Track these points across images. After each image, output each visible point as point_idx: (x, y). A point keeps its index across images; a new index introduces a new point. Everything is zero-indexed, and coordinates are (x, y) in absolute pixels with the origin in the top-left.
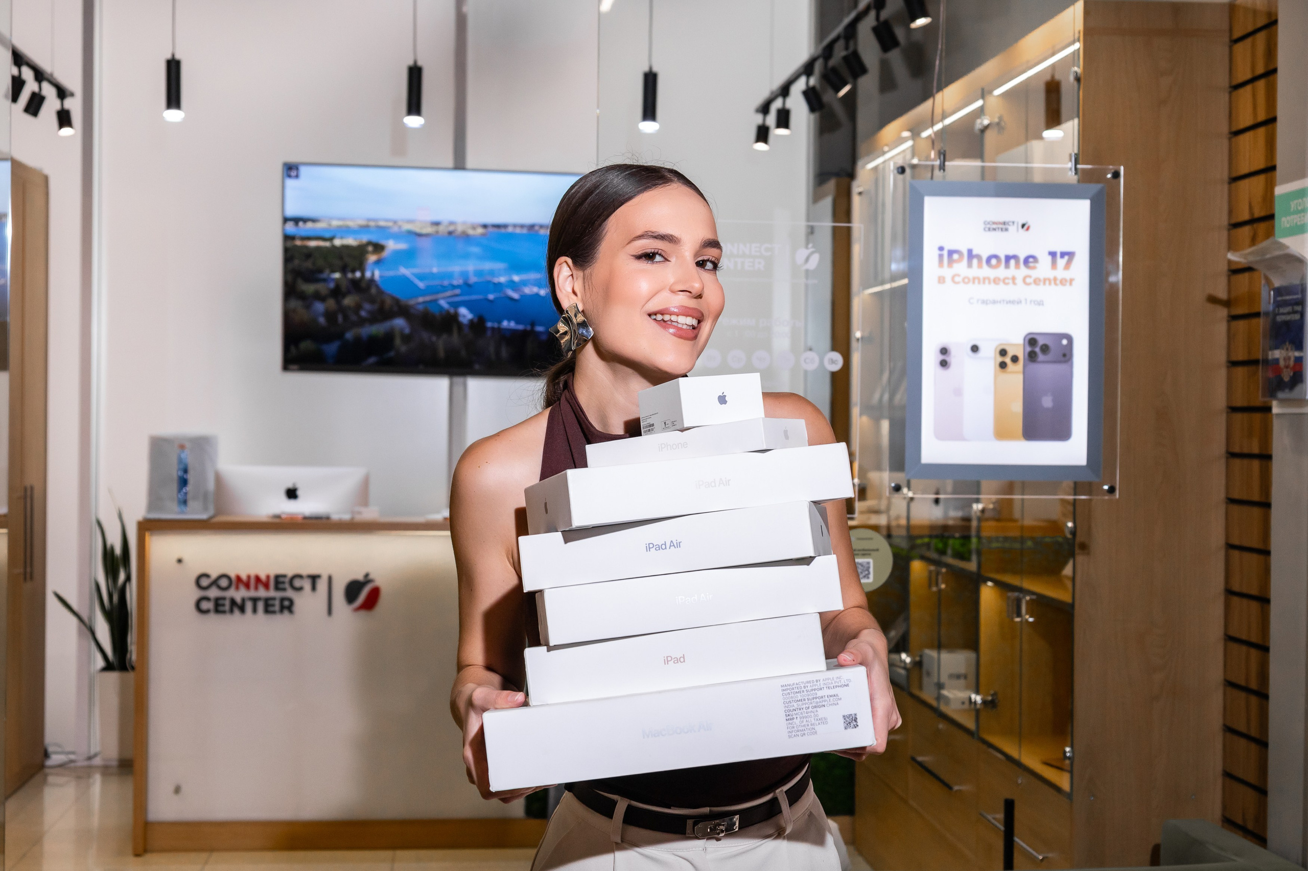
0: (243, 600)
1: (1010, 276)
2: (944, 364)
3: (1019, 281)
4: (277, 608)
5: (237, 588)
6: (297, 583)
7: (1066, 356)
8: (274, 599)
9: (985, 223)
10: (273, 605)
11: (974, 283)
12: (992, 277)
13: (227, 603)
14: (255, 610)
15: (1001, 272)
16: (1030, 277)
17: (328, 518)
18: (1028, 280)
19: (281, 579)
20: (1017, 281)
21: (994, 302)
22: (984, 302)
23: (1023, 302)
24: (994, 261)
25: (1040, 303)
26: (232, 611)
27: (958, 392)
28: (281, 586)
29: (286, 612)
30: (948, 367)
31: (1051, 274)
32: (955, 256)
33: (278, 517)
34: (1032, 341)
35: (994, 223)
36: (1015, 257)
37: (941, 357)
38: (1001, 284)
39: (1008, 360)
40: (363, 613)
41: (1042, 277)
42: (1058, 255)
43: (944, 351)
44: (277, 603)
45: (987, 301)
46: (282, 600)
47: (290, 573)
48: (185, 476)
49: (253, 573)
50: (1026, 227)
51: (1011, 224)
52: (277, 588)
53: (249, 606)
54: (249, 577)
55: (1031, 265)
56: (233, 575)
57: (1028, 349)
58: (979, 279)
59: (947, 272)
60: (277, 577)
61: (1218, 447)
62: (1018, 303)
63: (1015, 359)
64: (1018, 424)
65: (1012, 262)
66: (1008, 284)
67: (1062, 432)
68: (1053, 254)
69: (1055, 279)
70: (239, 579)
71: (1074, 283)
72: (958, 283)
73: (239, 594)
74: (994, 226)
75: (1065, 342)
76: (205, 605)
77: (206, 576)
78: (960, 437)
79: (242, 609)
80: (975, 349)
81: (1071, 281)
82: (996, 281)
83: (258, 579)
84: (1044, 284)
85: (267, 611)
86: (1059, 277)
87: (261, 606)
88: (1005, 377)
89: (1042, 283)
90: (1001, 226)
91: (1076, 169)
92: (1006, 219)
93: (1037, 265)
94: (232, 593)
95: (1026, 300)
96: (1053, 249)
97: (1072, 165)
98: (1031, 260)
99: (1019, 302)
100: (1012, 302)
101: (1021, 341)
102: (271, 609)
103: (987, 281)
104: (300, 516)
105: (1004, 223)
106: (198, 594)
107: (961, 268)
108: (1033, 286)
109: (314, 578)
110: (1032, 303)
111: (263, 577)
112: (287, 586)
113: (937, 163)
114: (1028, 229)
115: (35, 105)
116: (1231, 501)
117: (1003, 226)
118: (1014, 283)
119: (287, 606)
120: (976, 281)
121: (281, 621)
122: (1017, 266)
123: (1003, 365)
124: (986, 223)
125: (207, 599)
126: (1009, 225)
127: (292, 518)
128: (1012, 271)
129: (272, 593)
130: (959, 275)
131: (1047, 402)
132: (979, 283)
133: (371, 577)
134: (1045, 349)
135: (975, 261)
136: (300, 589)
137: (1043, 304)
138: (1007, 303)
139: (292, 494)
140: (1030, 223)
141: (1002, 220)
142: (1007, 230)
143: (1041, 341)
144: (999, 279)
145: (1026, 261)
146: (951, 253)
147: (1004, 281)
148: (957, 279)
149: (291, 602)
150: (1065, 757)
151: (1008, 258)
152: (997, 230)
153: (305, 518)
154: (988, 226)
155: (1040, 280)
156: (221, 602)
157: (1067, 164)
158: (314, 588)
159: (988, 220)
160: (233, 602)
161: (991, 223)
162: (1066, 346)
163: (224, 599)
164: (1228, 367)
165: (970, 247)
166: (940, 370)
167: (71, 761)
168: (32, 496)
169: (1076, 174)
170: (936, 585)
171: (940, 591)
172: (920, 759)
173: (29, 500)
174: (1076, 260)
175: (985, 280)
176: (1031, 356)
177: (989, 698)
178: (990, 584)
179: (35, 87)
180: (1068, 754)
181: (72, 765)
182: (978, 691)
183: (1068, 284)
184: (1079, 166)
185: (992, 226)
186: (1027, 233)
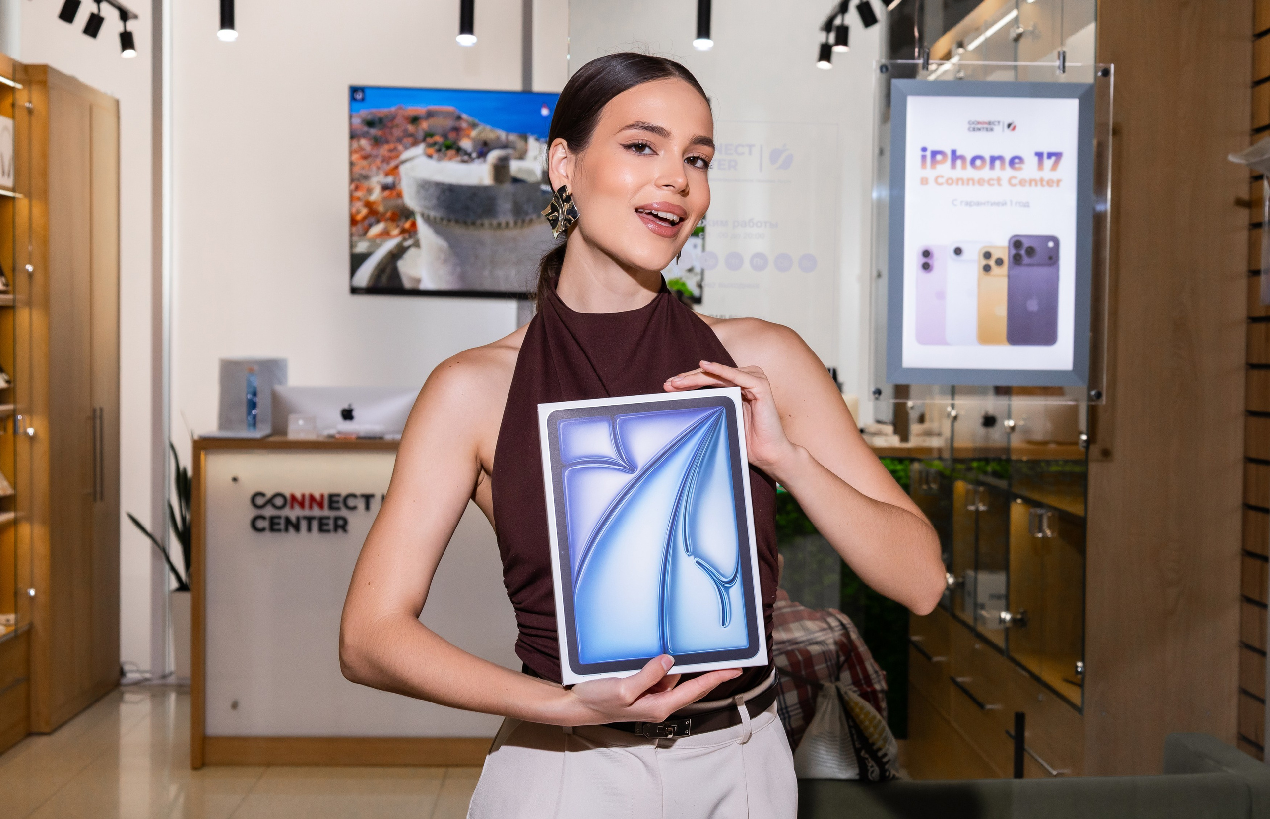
0: (298, 519)
1: (995, 177)
2: (926, 267)
3: (1004, 182)
4: (331, 527)
5: (292, 507)
6: (351, 502)
7: (1053, 259)
8: (328, 518)
9: (969, 123)
10: (327, 524)
11: (957, 184)
12: (976, 179)
13: (282, 521)
14: (309, 529)
15: (986, 173)
16: (1015, 178)
17: (381, 438)
18: (1014, 181)
19: (335, 499)
20: (1002, 182)
21: (978, 204)
22: (969, 204)
23: (1009, 204)
24: (978, 162)
25: (1026, 205)
26: (287, 530)
27: (941, 295)
28: (335, 505)
29: (340, 531)
30: (931, 270)
31: (1037, 175)
32: (939, 157)
33: (331, 437)
34: (1017, 243)
35: (979, 123)
36: (1000, 158)
37: (924, 260)
38: (986, 184)
39: (992, 262)
41: (1027, 178)
42: (1045, 156)
43: (926, 254)
44: (331, 522)
45: (971, 202)
46: (336, 519)
47: (344, 492)
48: (254, 400)
49: (307, 492)
50: (1011, 127)
51: (996, 124)
52: (331, 507)
53: (304, 524)
54: (303, 496)
55: (1017, 166)
56: (287, 494)
57: (1013, 252)
58: (962, 180)
59: (930, 173)
60: (331, 496)
61: (1238, 358)
63: (999, 262)
64: (1002, 327)
65: (997, 163)
66: (992, 185)
67: (1048, 337)
68: (1039, 155)
69: (1042, 180)
70: (293, 497)
71: (1061, 184)
72: (941, 184)
73: (294, 513)
74: (979, 126)
75: (1051, 244)
76: (260, 524)
77: (260, 495)
78: (942, 341)
79: (297, 528)
80: (958, 252)
81: (1058, 182)
83: (312, 498)
84: (1030, 185)
85: (321, 530)
86: (1046, 178)
87: (315, 525)
88: (988, 279)
89: (1028, 185)
90: (986, 126)
91: (1064, 66)
92: (992, 119)
93: (1023, 166)
94: (287, 512)
95: (1011, 201)
96: (1040, 150)
97: (1060, 63)
98: (1017, 161)
99: (1004, 204)
100: (997, 204)
101: (1005, 244)
102: (325, 528)
103: (971, 183)
104: (354, 437)
105: (989, 123)
106: (254, 512)
107: (944, 168)
108: (1019, 188)
109: (368, 498)
110: (1018, 204)
111: (317, 496)
112: (341, 505)
113: (920, 62)
114: (1014, 129)
115: (94, 26)
116: (1251, 414)
117: (988, 126)
118: (999, 185)
119: (341, 525)
120: (960, 182)
121: (335, 541)
122: (1002, 167)
123: (987, 268)
124: (971, 123)
125: (263, 517)
126: (995, 125)
127: (345, 438)
128: (997, 172)
129: (326, 512)
130: (942, 177)
131: (1033, 306)
132: (963, 184)
134: (1031, 251)
135: (959, 162)
136: (354, 508)
137: (1029, 207)
138: (992, 204)
139: (347, 415)
140: (1016, 123)
141: (986, 120)
142: (992, 130)
143: (1026, 244)
144: (984, 180)
145: (1012, 162)
146: (934, 153)
147: (989, 182)
148: (940, 180)
149: (345, 521)
150: (1077, 672)
151: (993, 159)
152: (982, 130)
153: (359, 438)
154: (973, 126)
155: (1026, 181)
156: (276, 520)
157: (1055, 62)
158: (367, 507)
159: (973, 119)
160: (288, 521)
161: (976, 123)
162: (1051, 249)
163: (279, 517)
164: (1247, 277)
165: (954, 148)
166: (923, 274)
167: (146, 680)
168: (101, 418)
169: (1064, 72)
170: (973, 504)
171: (977, 511)
172: (960, 679)
173: (98, 422)
174: (1064, 161)
175: (970, 181)
176: (1017, 260)
177: (1019, 616)
178: (1019, 501)
179: (94, 8)
180: (1079, 670)
181: (147, 683)
182: (1007, 610)
183: (1055, 185)
184: (1067, 64)
185: (977, 127)
186: (1013, 133)
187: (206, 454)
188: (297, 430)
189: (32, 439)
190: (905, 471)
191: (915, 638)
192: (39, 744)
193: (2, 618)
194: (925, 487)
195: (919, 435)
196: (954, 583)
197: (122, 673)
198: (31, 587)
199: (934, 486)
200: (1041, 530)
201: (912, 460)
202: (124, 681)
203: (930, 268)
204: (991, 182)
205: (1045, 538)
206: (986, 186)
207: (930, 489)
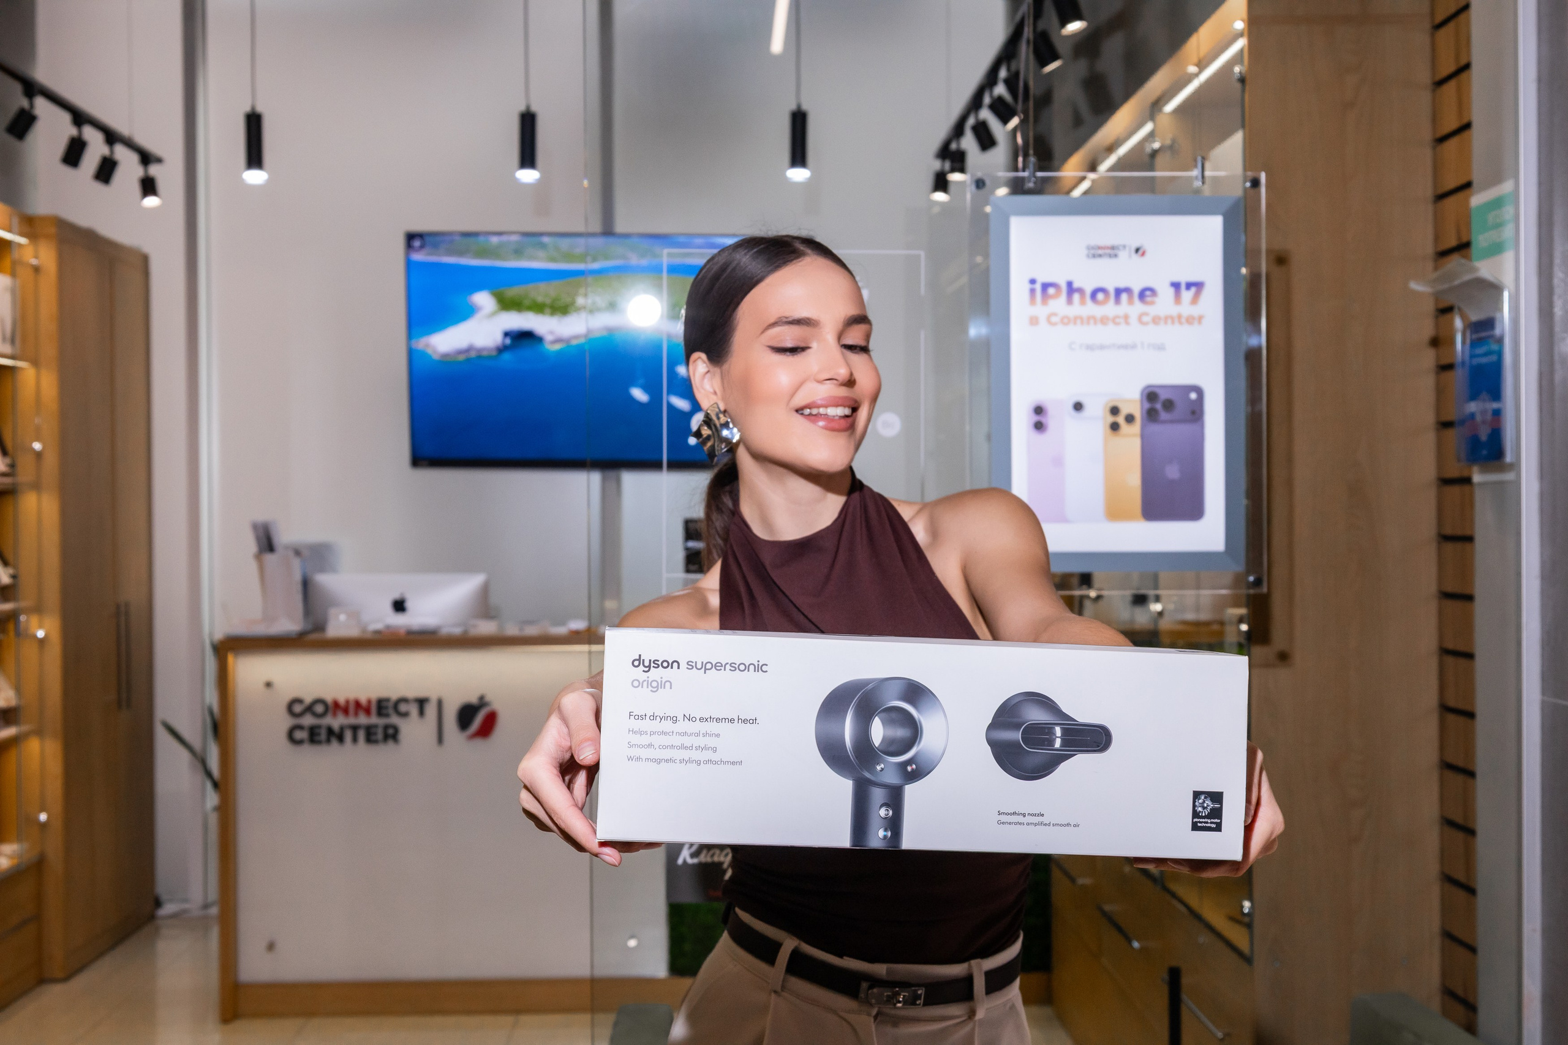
0: (342, 729)
1: (1121, 313)
2: (1039, 426)
3: (1133, 320)
4: (380, 736)
5: (335, 715)
6: (403, 708)
7: (1195, 413)
8: (376, 726)
9: (1088, 248)
10: (376, 734)
11: (1075, 323)
12: (1099, 316)
13: (324, 732)
14: (355, 739)
15: (1110, 309)
16: (1146, 314)
17: (436, 632)
18: (1145, 319)
19: (384, 704)
20: (1130, 320)
21: (1102, 347)
22: (1090, 347)
23: (1139, 346)
24: (1100, 296)
25: (1161, 348)
26: (328, 741)
27: (1058, 461)
28: (384, 711)
29: (391, 743)
30: (1045, 431)
31: (1174, 310)
32: (1051, 291)
33: (377, 632)
34: (1151, 396)
35: (1100, 248)
36: (1128, 290)
37: (1036, 418)
38: (1110, 323)
39: (1120, 419)
40: (479, 743)
41: (1162, 314)
42: (1183, 287)
43: (1039, 410)
44: (380, 731)
45: (1092, 346)
46: (386, 727)
47: (394, 696)
49: (352, 697)
50: (1140, 252)
51: (1121, 248)
52: (380, 714)
53: (348, 735)
54: (347, 702)
55: (1149, 299)
56: (329, 698)
57: (1147, 405)
58: (1081, 318)
59: (1041, 310)
60: (380, 700)
61: (1432, 528)
62: (1132, 348)
63: (1130, 419)
64: (1135, 500)
65: (1124, 297)
66: (1118, 324)
67: (1193, 509)
68: (1176, 286)
69: (1180, 317)
70: (336, 704)
71: (1204, 321)
72: (1055, 324)
73: (337, 722)
75: (1193, 396)
76: (299, 735)
77: (298, 701)
78: (1062, 518)
79: (340, 738)
80: (1079, 407)
81: (1200, 318)
82: (1104, 320)
83: (358, 704)
84: (1166, 323)
85: (370, 738)
86: (1185, 314)
87: (361, 735)
88: (1116, 440)
89: (1162, 322)
90: (1108, 251)
91: (1203, 177)
92: (1115, 242)
93: (1156, 299)
94: (329, 720)
95: (1142, 343)
96: (1176, 279)
97: (1198, 172)
98: (1148, 293)
99: (1134, 347)
100: (1125, 347)
101: (1137, 396)
102: (373, 738)
103: (1092, 321)
104: (404, 631)
105: (1113, 248)
106: (287, 722)
107: (1059, 304)
108: (1151, 326)
109: (422, 703)
110: (1151, 347)
111: (363, 700)
112: (391, 711)
113: (1026, 174)
114: (1143, 254)
117: (1112, 251)
118: (1127, 323)
119: (392, 735)
120: (1079, 321)
121: (384, 752)
122: (1131, 301)
123: (1115, 427)
125: (299, 727)
126: (1119, 250)
127: (393, 633)
128: (1125, 306)
129: (374, 720)
130: (1056, 314)
131: (1173, 472)
132: (1082, 323)
133: (488, 698)
134: (1169, 405)
135: (1076, 297)
136: (405, 715)
137: (1164, 349)
138: (1118, 347)
139: (399, 605)
140: (1147, 246)
141: (1109, 243)
142: (1116, 256)
143: (1163, 395)
144: (1108, 318)
145: (1142, 295)
146: (1046, 286)
147: (1115, 321)
148: (1054, 319)
149: (396, 730)
151: (1118, 292)
152: (1104, 256)
153: (409, 632)
154: (1092, 252)
155: (1160, 318)
156: (316, 731)
157: (1191, 171)
158: (422, 713)
159: (1091, 244)
160: (330, 731)
161: (1096, 248)
162: (1194, 401)
163: (319, 727)
164: (1438, 430)
165: (1070, 278)
166: (1035, 435)
167: (185, 911)
168: (127, 613)
169: (1203, 182)
172: (1109, 907)
173: (123, 619)
174: (1206, 293)
176: (1151, 416)
179: (105, 150)
180: (1246, 909)
181: (186, 915)
183: (1196, 322)
184: (1207, 173)
185: (1098, 252)
186: (1141, 258)
187: (234, 656)
188: (339, 625)
189: (42, 643)
192: (53, 994)
193: (7, 849)
197: (158, 903)
198: (42, 810)
202: (161, 912)
203: (1044, 429)
204: (1118, 320)
206: (1111, 326)
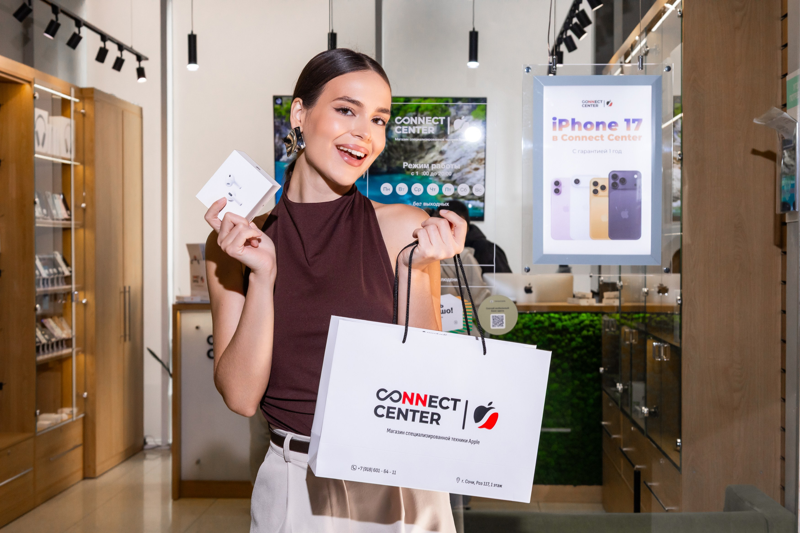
1: (600, 135)
2: (557, 191)
3: (605, 138)
7: (636, 185)
9: (582, 102)
11: (576, 140)
12: (588, 137)
15: (593, 132)
16: (613, 135)
18: (611, 138)
20: (604, 138)
21: (589, 152)
23: (608, 151)
24: (589, 126)
25: (620, 152)
27: (567, 209)
30: (560, 193)
31: (626, 133)
32: (564, 123)
34: (614, 176)
35: (589, 102)
36: (603, 123)
37: (555, 187)
38: (594, 139)
39: (598, 188)
41: (620, 135)
42: (631, 121)
43: (557, 183)
45: (584, 151)
50: (610, 104)
51: (600, 102)
55: (613, 127)
57: (612, 181)
58: (579, 137)
59: (558, 133)
62: (605, 152)
63: (603, 188)
64: (605, 228)
65: (601, 126)
66: (598, 140)
67: (635, 234)
68: (627, 121)
69: (629, 136)
71: (642, 139)
72: (566, 140)
74: (589, 104)
75: (635, 176)
78: (567, 237)
80: (577, 182)
81: (640, 137)
84: (622, 140)
86: (632, 135)
88: (596, 198)
89: (620, 139)
90: (593, 103)
91: (642, 65)
93: (617, 128)
95: (610, 150)
96: (627, 118)
97: (639, 64)
98: (613, 124)
100: (601, 151)
101: (608, 177)
105: (595, 102)
107: (567, 130)
108: (615, 141)
110: (614, 151)
115: (118, 64)
117: (595, 104)
118: (602, 140)
120: (578, 139)
122: (604, 128)
123: (595, 192)
124: (583, 102)
126: (599, 103)
128: (601, 131)
130: (566, 135)
131: (625, 215)
132: (579, 140)
134: (623, 181)
135: (577, 126)
137: (621, 153)
138: (598, 152)
140: (612, 101)
141: (594, 100)
142: (597, 106)
143: (620, 176)
144: (592, 137)
145: (610, 125)
146: (561, 121)
147: (596, 138)
148: (565, 138)
151: (598, 124)
152: (591, 106)
154: (585, 104)
155: (619, 137)
157: (637, 63)
159: (585, 100)
161: (587, 102)
162: (636, 178)
165: (573, 117)
166: (555, 195)
167: (158, 446)
168: (129, 292)
169: (642, 69)
170: (629, 340)
171: (631, 344)
172: (625, 449)
173: (127, 294)
174: (643, 124)
175: (584, 138)
176: (614, 186)
177: (653, 410)
178: (651, 338)
179: (118, 54)
180: (678, 444)
181: (159, 448)
182: (646, 406)
183: (637, 139)
184: (644, 64)
185: (588, 104)
186: (610, 107)
187: (181, 313)
189: (85, 305)
190: (599, 320)
191: (603, 423)
192: (90, 485)
193: (67, 410)
194: (607, 330)
195: (608, 298)
196: (621, 389)
197: (145, 443)
198: (85, 391)
199: (612, 329)
200: (660, 357)
201: (603, 314)
202: (146, 447)
203: (559, 192)
205: (662, 361)
206: (594, 141)
207: (610, 330)
